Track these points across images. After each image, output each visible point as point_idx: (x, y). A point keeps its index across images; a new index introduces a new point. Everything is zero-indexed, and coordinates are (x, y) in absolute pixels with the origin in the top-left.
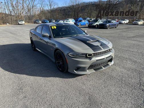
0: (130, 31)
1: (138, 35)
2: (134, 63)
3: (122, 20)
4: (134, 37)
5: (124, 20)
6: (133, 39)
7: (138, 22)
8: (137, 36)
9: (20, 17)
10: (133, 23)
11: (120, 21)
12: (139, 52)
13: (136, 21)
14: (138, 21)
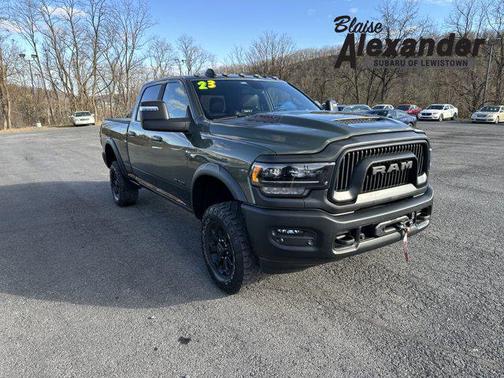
0: (453, 150)
1: (479, 163)
2: (420, 306)
3: (433, 108)
4: (460, 173)
5: (440, 108)
6: (454, 181)
7: (489, 114)
8: (475, 166)
9: (82, 102)
10: (474, 116)
11: (425, 111)
12: (463, 241)
13: (484, 110)
14: (489, 111)
